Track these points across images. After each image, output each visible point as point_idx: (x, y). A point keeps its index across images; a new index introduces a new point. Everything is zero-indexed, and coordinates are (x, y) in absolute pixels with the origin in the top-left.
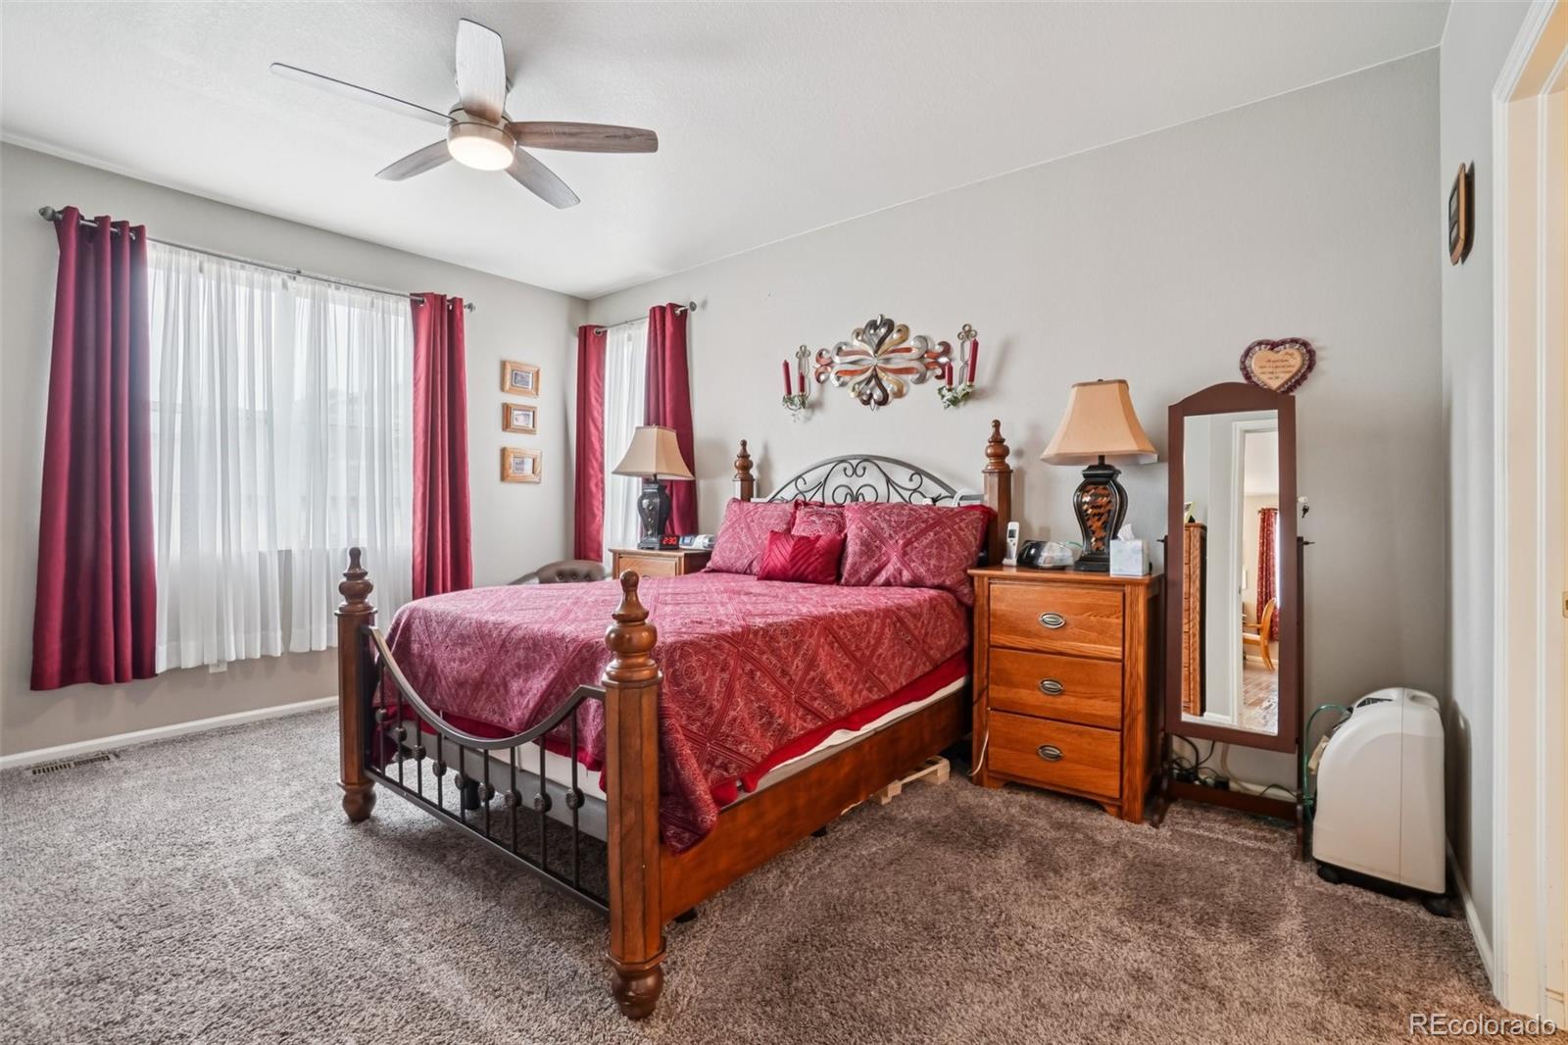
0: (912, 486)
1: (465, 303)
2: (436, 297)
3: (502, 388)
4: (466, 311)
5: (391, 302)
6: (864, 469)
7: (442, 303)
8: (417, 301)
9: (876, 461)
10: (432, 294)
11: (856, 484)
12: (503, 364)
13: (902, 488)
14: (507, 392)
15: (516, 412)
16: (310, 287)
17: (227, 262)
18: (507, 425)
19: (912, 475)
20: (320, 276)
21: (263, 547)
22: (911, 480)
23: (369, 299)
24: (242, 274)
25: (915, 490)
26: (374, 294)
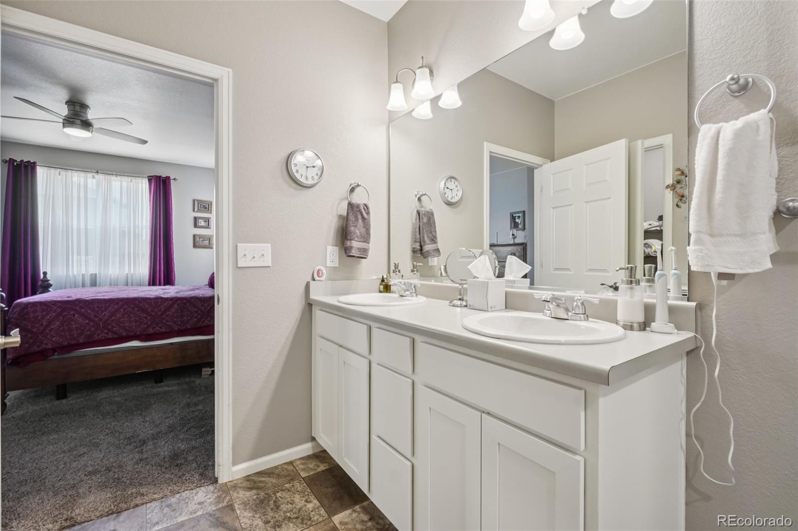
1: (171, 178)
2: (157, 176)
3: (194, 211)
4: (172, 182)
5: (139, 180)
7: (160, 179)
8: (150, 179)
10: (155, 176)
12: (194, 201)
14: (196, 212)
15: (200, 220)
16: (104, 177)
17: (70, 171)
18: (196, 226)
20: (108, 172)
21: (83, 272)
23: (130, 180)
24: (76, 174)
26: (132, 178)
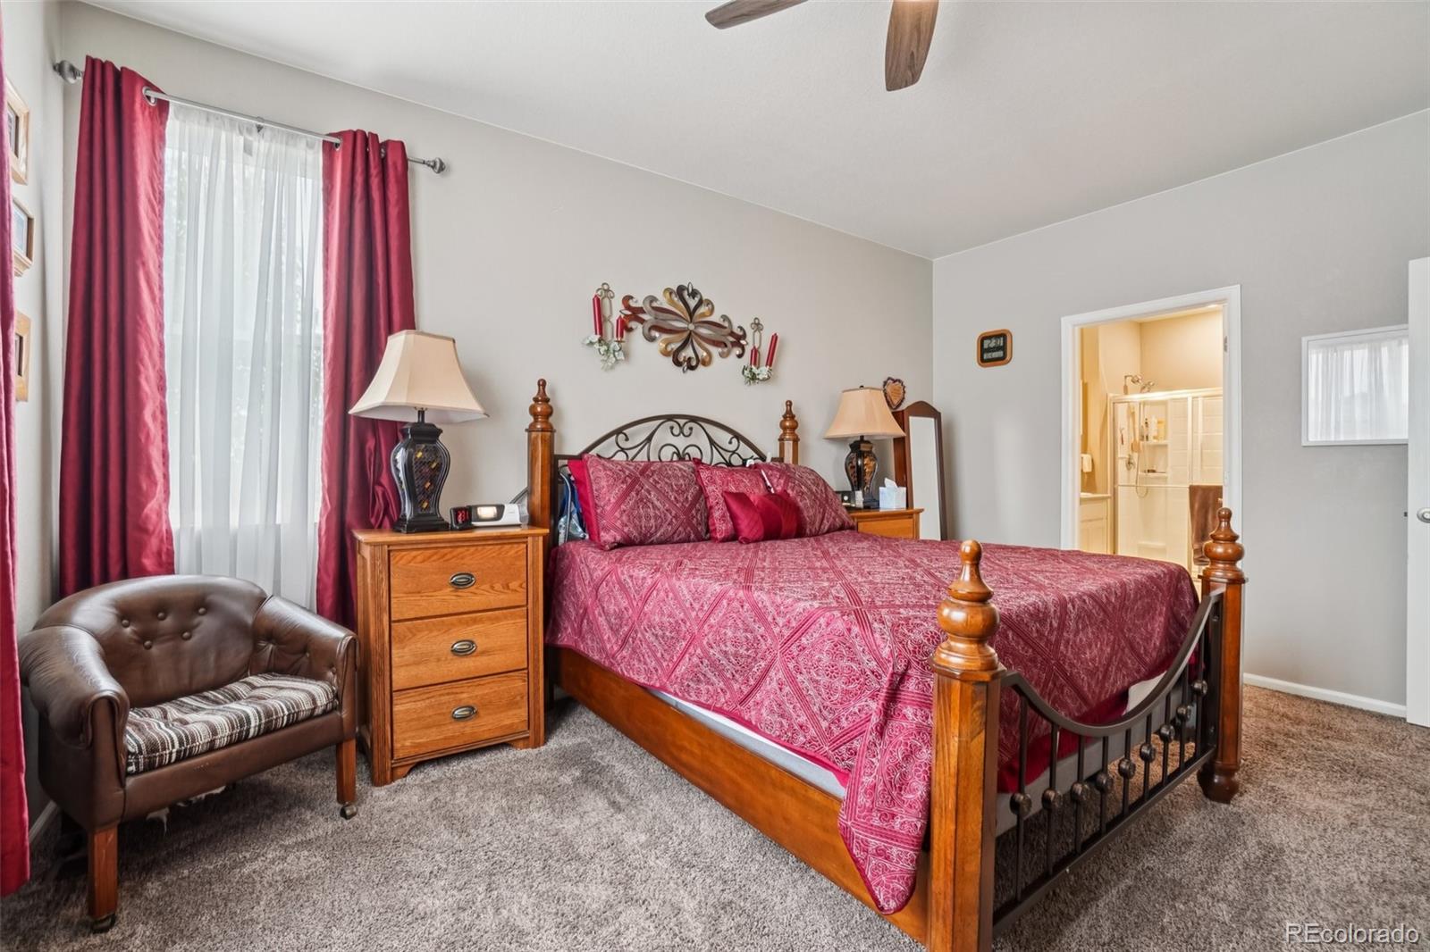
0: (732, 447)
6: (691, 429)
9: (703, 424)
11: (681, 443)
13: (722, 449)
19: (731, 439)
22: (730, 443)
25: (734, 452)
